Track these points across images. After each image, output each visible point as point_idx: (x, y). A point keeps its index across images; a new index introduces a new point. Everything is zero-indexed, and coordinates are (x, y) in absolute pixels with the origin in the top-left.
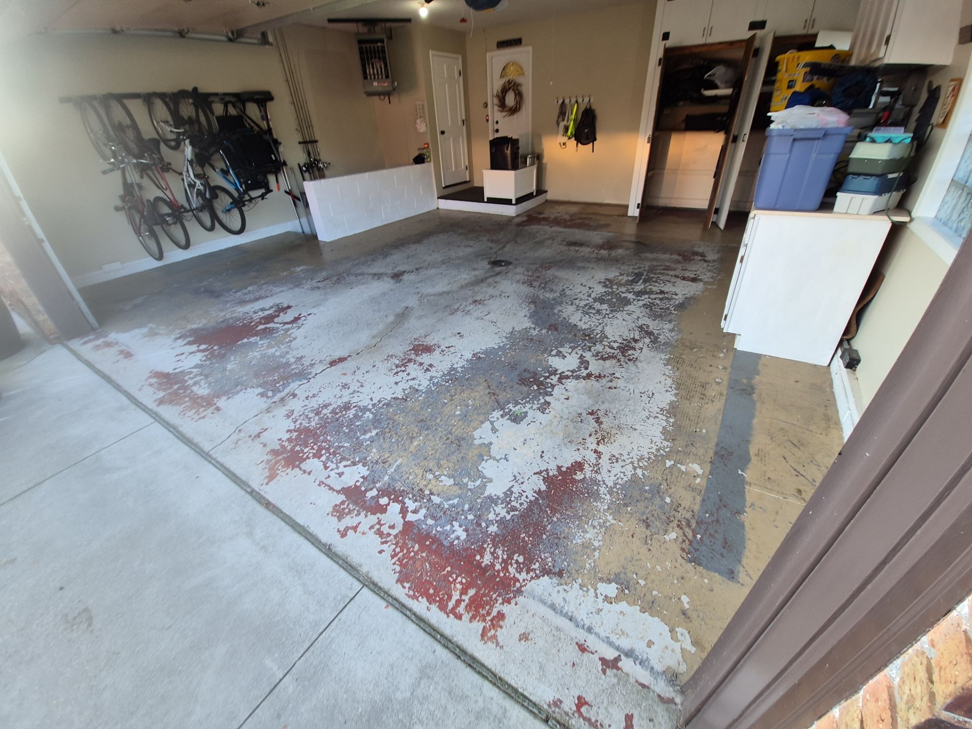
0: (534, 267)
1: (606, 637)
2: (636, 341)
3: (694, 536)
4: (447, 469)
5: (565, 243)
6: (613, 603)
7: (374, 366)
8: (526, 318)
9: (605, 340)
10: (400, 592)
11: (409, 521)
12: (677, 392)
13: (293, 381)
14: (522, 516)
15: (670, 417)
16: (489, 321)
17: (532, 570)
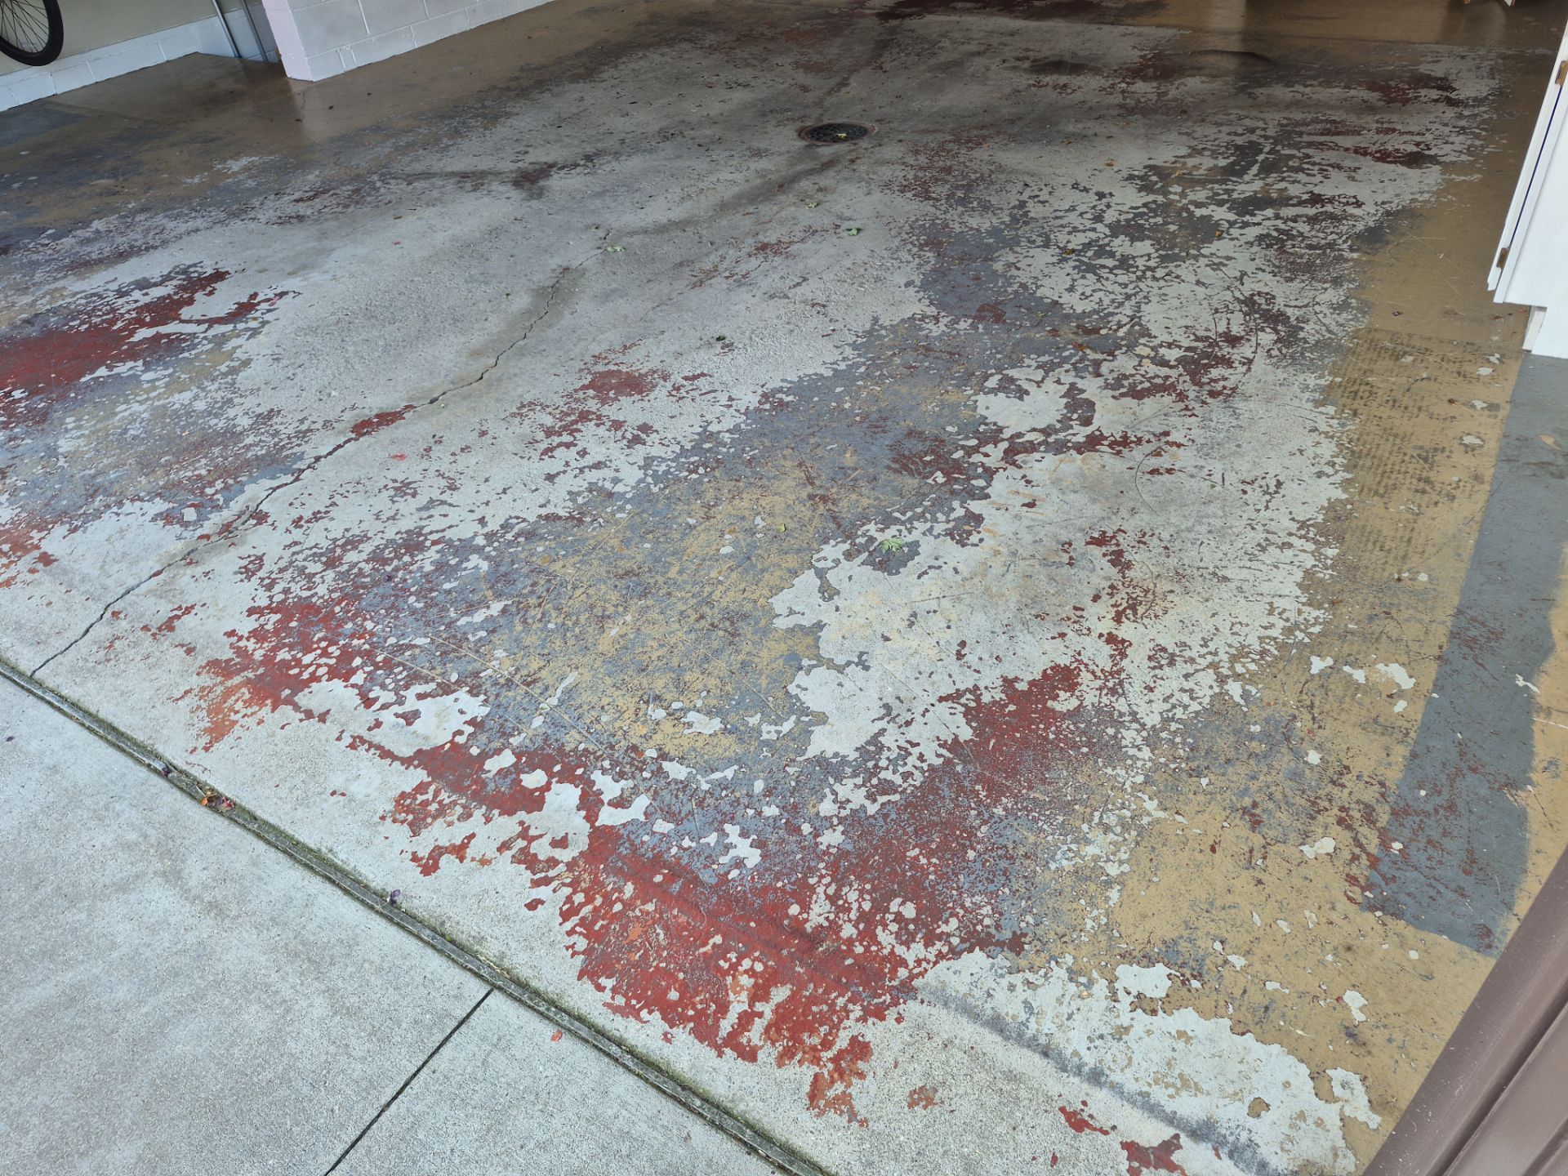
0: (933, 140)
1: (1140, 1094)
2: (1233, 340)
3: (1385, 845)
4: (704, 694)
5: (1027, 64)
6: (1160, 1012)
7: (483, 433)
8: (912, 290)
9: (1142, 341)
10: (590, 1001)
11: (606, 827)
12: (1349, 476)
13: (254, 480)
14: (908, 805)
15: (1327, 544)
16: (805, 302)
17: (940, 937)
